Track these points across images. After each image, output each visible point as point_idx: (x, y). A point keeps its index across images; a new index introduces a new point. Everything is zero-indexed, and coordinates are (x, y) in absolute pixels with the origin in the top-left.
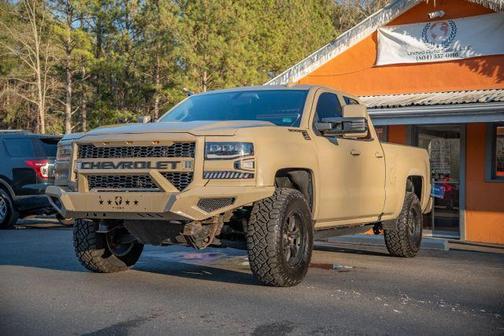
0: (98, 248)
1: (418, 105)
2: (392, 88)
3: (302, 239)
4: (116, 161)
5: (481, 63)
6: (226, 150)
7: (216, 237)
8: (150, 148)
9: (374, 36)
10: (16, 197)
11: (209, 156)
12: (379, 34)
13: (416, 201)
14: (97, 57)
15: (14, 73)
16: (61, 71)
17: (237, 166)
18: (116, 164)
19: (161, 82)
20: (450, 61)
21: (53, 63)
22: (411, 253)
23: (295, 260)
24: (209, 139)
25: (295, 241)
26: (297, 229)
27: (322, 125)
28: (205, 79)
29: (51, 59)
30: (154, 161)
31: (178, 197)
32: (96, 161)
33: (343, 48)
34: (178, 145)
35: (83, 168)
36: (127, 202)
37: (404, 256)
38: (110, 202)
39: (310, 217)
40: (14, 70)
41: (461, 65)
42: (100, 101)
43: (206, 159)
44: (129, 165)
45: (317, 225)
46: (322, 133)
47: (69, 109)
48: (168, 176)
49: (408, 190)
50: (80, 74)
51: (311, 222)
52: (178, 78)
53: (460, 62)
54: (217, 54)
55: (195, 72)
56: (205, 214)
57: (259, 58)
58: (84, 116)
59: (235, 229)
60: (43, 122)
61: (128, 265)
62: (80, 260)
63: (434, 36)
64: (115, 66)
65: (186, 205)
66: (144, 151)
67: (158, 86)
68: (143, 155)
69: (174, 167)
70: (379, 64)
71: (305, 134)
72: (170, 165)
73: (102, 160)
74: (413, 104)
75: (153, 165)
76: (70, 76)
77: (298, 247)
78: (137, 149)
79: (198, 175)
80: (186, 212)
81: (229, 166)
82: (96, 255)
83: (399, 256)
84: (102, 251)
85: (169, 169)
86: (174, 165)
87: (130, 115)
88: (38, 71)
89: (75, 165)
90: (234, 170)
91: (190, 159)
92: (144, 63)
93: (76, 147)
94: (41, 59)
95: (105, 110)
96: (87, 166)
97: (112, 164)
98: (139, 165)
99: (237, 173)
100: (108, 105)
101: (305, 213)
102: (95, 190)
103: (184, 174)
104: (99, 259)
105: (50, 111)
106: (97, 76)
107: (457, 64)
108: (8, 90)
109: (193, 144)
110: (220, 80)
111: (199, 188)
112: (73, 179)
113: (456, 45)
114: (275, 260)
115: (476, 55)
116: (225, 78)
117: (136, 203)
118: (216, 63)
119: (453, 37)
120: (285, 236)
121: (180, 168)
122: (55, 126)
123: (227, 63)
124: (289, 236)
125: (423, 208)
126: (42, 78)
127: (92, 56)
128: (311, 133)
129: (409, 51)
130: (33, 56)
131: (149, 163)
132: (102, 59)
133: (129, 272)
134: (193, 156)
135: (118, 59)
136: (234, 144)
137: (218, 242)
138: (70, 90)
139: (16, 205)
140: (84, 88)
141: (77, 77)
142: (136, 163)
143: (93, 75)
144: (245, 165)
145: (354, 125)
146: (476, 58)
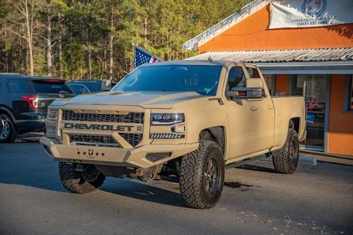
0: (76, 178)
1: (298, 61)
2: (280, 45)
3: (217, 175)
4: (89, 123)
5: (343, 29)
6: (166, 119)
7: (158, 174)
8: (113, 116)
9: (268, 7)
10: (16, 121)
11: (154, 123)
12: (271, 6)
13: (295, 135)
14: (69, 5)
15: (9, 16)
16: (43, 16)
17: (173, 130)
18: (89, 126)
19: (115, 25)
20: (322, 27)
21: (37, 9)
22: (291, 171)
23: (212, 190)
24: (154, 111)
25: (212, 177)
26: (214, 168)
27: (231, 92)
28: (146, 23)
29: (36, 6)
30: (115, 125)
31: (132, 153)
32: (75, 122)
33: (246, 16)
34: (132, 114)
35: (66, 127)
36: (97, 154)
37: (286, 173)
38: (85, 153)
39: (222, 158)
40: (9, 14)
41: (329, 30)
42: (71, 37)
43: (151, 124)
44: (98, 127)
45: (227, 163)
46: (232, 98)
47: (49, 44)
48: (125, 136)
49: (290, 127)
50: (57, 17)
51: (223, 161)
52: (126, 23)
53: (329, 28)
54: (155, 6)
55: (139, 19)
56: (152, 164)
57: (184, 8)
58: (60, 48)
59: (171, 168)
60: (31, 53)
61: (96, 187)
62: (64, 185)
63: (310, 8)
64: (82, 12)
65: (138, 157)
66: (108, 117)
67: (113, 28)
68: (107, 120)
69: (129, 130)
70: (271, 27)
71: (219, 100)
72: (126, 129)
73: (79, 122)
74: (294, 60)
75: (115, 128)
76: (49, 19)
77: (214, 180)
78: (103, 115)
79: (146, 136)
80: (138, 162)
81: (167, 130)
82: (75, 182)
83: (282, 173)
84: (79, 180)
85: (126, 131)
86: (129, 128)
87: (93, 48)
88: (27, 15)
89: (60, 125)
90: (171, 132)
91: (140, 125)
92: (102, 11)
93: (61, 111)
94: (28, 6)
95: (75, 44)
96: (69, 126)
97: (86, 125)
98: (105, 128)
99: (173, 135)
100: (77, 41)
101: (219, 157)
102: (74, 143)
103: (136, 135)
104: (76, 185)
105: (36, 45)
106: (69, 19)
107: (326, 29)
108: (5, 29)
109: (143, 114)
110: (157, 25)
111: (147, 146)
112: (59, 134)
113: (326, 15)
114: (199, 193)
115: (340, 23)
116: (160, 22)
117: (103, 154)
118: (154, 12)
119: (324, 9)
120: (206, 174)
121: (134, 131)
122: (40, 55)
123: (161, 12)
124: (208, 173)
125: (300, 138)
126: (30, 21)
127: (65, 5)
128: (224, 99)
129: (292, 18)
130: (22, 4)
131: (112, 126)
132: (72, 8)
133: (98, 191)
134: (143, 122)
135: (84, 8)
136: (171, 115)
137: (159, 177)
138: (49, 29)
139: (16, 126)
140: (60, 28)
141: (55, 20)
142: (103, 126)
143: (66, 18)
144: (179, 129)
145: (254, 93)
146: (340, 25)
